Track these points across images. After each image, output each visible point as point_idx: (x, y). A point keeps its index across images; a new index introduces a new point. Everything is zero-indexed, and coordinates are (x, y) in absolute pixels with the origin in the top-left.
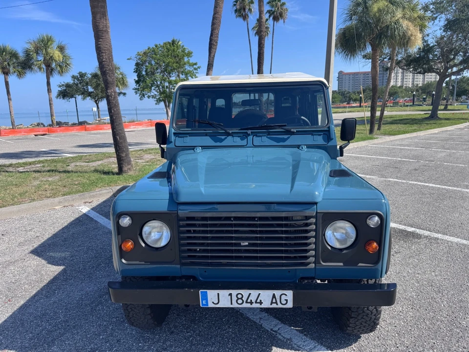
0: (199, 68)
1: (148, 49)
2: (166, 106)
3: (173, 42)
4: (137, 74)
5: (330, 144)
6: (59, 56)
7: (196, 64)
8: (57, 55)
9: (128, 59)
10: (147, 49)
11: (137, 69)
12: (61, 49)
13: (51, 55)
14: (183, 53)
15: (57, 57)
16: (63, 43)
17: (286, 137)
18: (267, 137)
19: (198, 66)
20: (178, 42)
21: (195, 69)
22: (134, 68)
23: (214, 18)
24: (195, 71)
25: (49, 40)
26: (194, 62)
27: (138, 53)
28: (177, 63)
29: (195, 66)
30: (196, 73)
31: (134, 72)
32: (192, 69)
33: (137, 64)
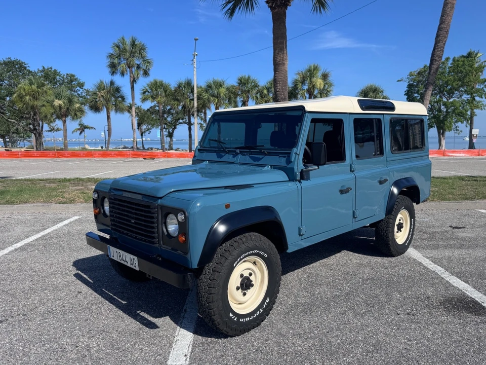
1: (424, 67)
2: (439, 133)
3: (470, 55)
4: (407, 97)
5: (290, 166)
6: (320, 84)
8: (319, 83)
9: (398, 81)
10: (422, 67)
11: (408, 91)
12: (325, 77)
13: (314, 83)
14: (470, 68)
15: (319, 86)
16: (327, 71)
17: (261, 157)
18: (249, 157)
20: (477, 54)
22: (405, 90)
23: (440, 29)
25: (316, 68)
27: (411, 73)
28: (460, 80)
31: (405, 95)
32: (482, 86)
33: (410, 86)
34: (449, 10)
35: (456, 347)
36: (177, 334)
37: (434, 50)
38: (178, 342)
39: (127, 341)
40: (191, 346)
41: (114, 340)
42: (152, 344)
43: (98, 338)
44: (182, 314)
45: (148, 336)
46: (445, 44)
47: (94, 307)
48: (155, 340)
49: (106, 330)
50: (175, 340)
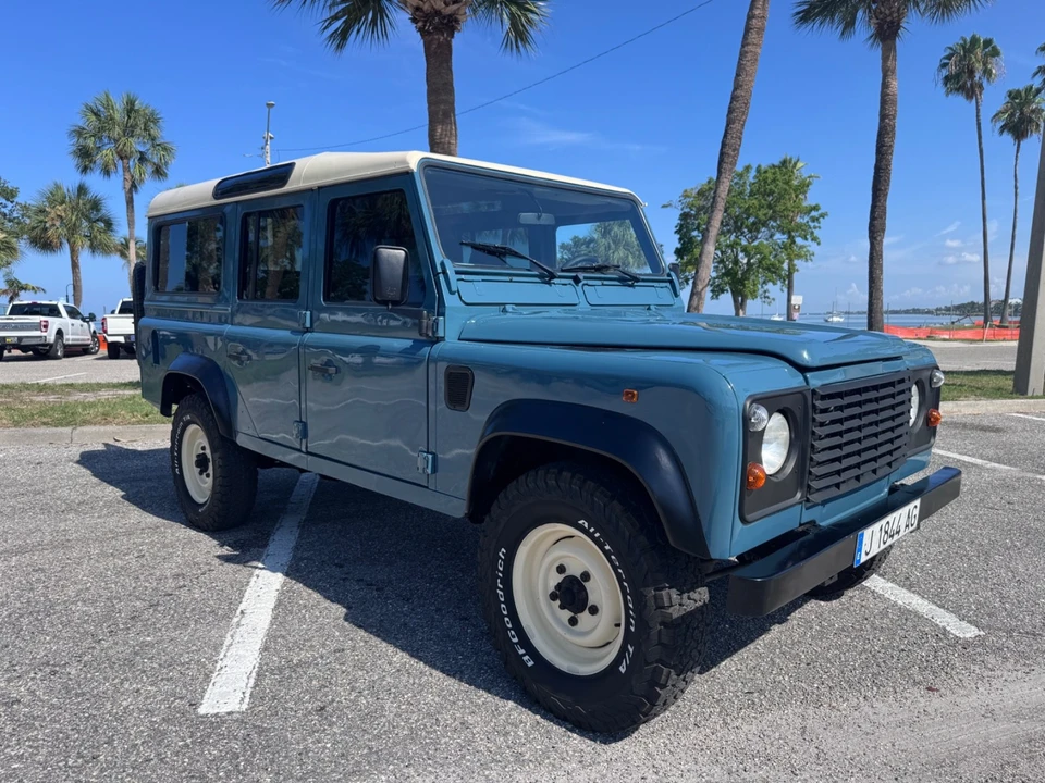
0: (823, 216)
1: (709, 182)
2: (735, 301)
3: (784, 163)
4: (679, 236)
7: (816, 208)
9: (664, 206)
10: (705, 181)
11: (681, 226)
14: (785, 186)
19: (820, 212)
20: (795, 164)
21: (814, 219)
22: (676, 224)
23: (734, 98)
24: (812, 225)
26: (814, 204)
27: (686, 191)
28: (770, 207)
29: (814, 214)
30: (815, 228)
31: (676, 231)
32: (806, 219)
33: (684, 216)
34: (749, 64)
35: (781, 632)
36: (221, 656)
37: (725, 136)
38: (224, 670)
39: (105, 678)
40: (254, 675)
41: (70, 679)
42: (162, 679)
43: (32, 679)
44: (235, 620)
45: (155, 665)
46: (743, 125)
47: (25, 621)
48: (170, 671)
49: (52, 663)
50: (218, 668)
